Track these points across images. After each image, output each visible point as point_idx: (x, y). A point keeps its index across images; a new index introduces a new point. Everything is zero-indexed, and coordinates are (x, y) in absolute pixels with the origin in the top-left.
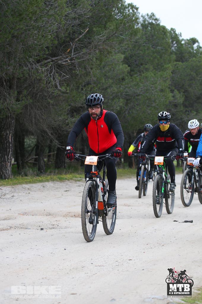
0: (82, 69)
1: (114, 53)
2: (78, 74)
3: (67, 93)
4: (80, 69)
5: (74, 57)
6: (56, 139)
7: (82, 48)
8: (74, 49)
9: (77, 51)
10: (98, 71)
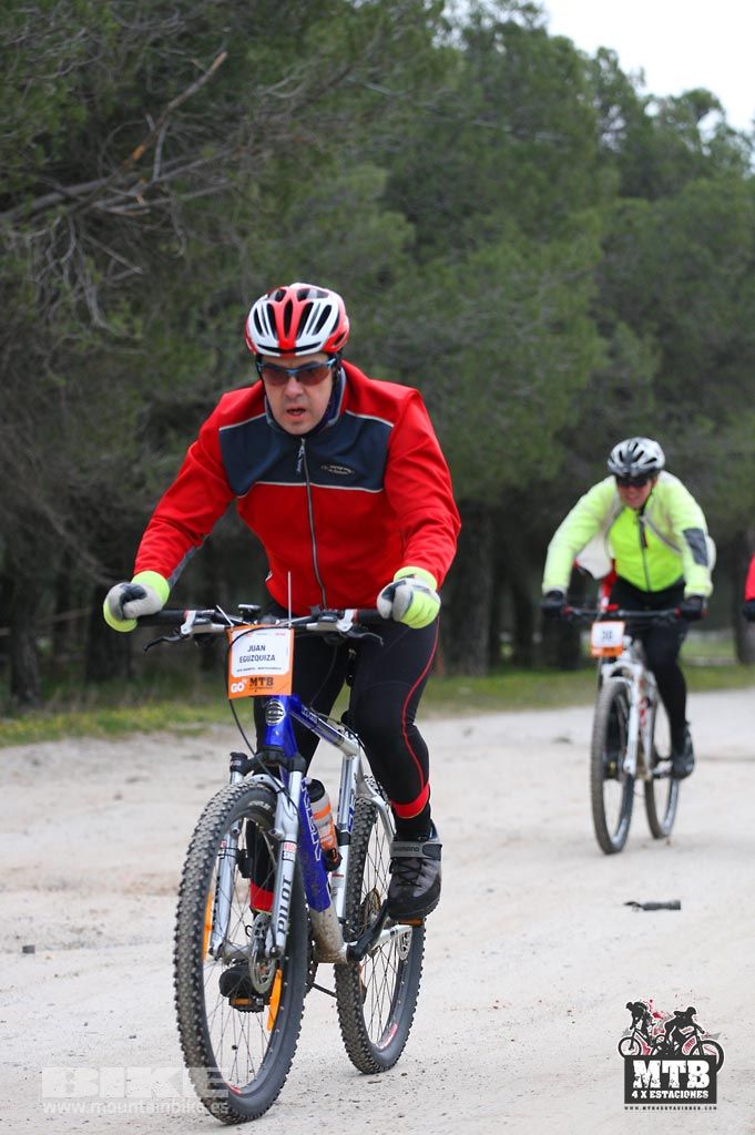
0: (199, 233)
1: (339, 162)
2: (181, 259)
3: (135, 344)
4: (192, 234)
5: (162, 183)
6: (92, 550)
7: (197, 141)
8: (164, 147)
9: (177, 155)
10: (271, 244)
